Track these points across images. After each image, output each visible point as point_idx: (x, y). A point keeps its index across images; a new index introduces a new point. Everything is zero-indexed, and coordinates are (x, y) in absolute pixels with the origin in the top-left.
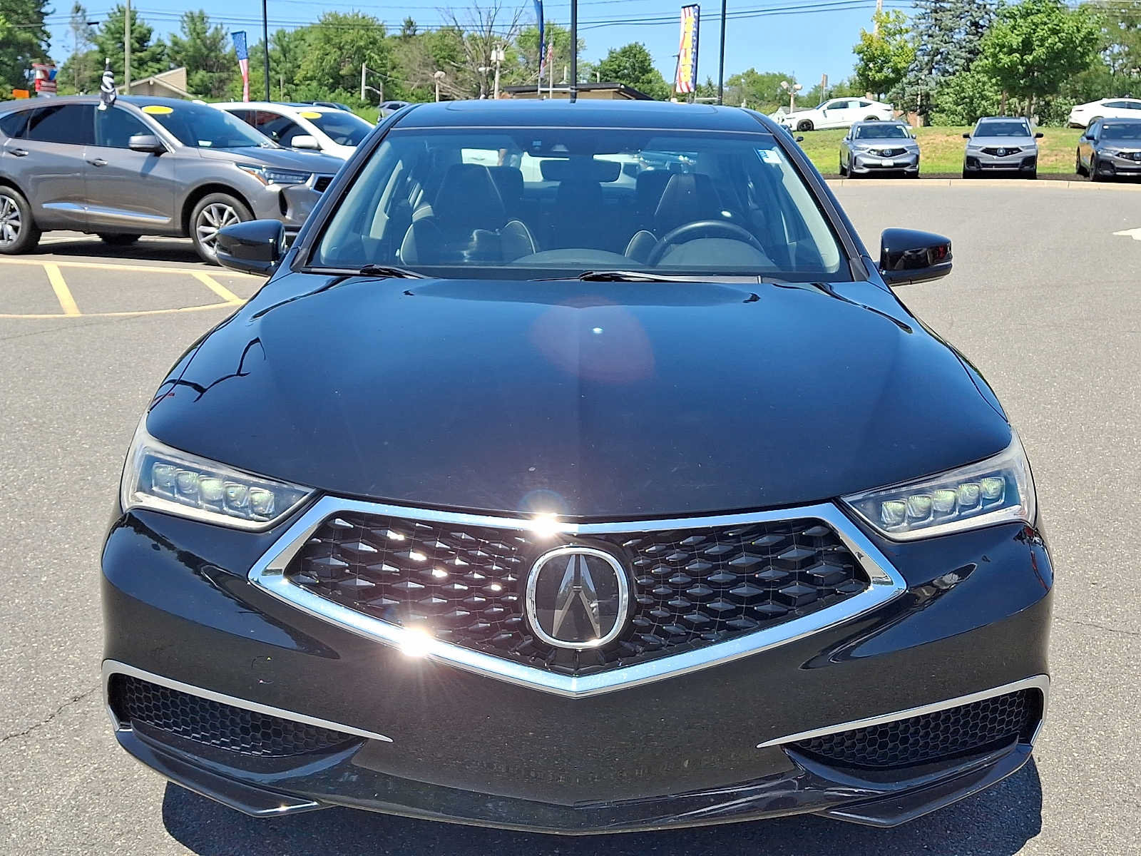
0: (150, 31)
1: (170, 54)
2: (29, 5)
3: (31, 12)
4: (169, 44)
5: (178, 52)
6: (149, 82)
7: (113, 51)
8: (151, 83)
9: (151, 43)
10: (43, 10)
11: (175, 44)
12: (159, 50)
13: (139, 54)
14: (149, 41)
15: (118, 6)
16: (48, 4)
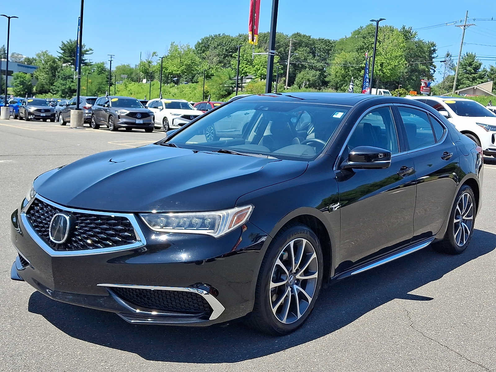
0: (480, 64)
1: (489, 75)
2: (426, 54)
3: (427, 57)
4: (489, 70)
5: (492, 74)
6: (474, 88)
7: (461, 74)
8: (475, 88)
9: (480, 70)
10: (433, 56)
11: (492, 70)
12: (484, 73)
13: (473, 75)
14: (479, 69)
15: (467, 53)
16: (435, 53)
